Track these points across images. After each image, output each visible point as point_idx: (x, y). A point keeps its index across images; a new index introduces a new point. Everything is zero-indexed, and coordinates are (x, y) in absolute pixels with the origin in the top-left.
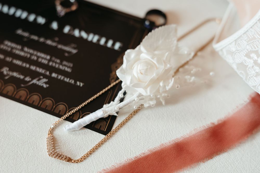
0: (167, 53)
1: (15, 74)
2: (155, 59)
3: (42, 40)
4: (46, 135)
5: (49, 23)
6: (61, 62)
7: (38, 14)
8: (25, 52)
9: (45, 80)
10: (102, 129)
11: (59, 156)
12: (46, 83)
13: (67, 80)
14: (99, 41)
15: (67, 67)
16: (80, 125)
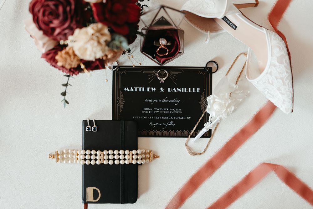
0: (227, 94)
1: (157, 124)
2: (223, 101)
3: (160, 101)
4: (185, 148)
5: (158, 90)
6: (175, 109)
7: (150, 87)
8: (155, 111)
9: (172, 122)
10: (207, 135)
11: (195, 154)
12: (173, 123)
13: (182, 118)
14: (188, 90)
15: (179, 111)
16: (198, 138)
